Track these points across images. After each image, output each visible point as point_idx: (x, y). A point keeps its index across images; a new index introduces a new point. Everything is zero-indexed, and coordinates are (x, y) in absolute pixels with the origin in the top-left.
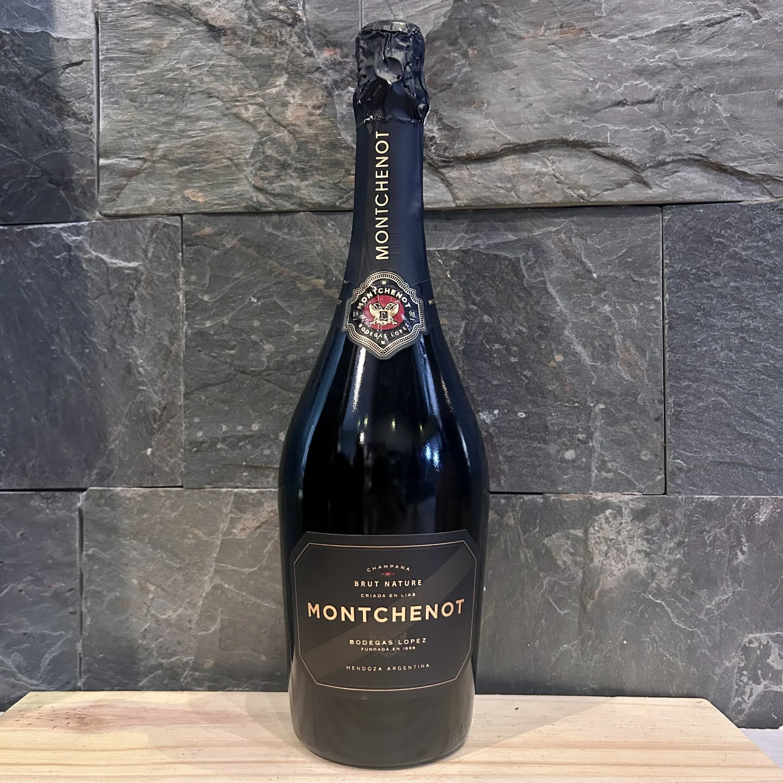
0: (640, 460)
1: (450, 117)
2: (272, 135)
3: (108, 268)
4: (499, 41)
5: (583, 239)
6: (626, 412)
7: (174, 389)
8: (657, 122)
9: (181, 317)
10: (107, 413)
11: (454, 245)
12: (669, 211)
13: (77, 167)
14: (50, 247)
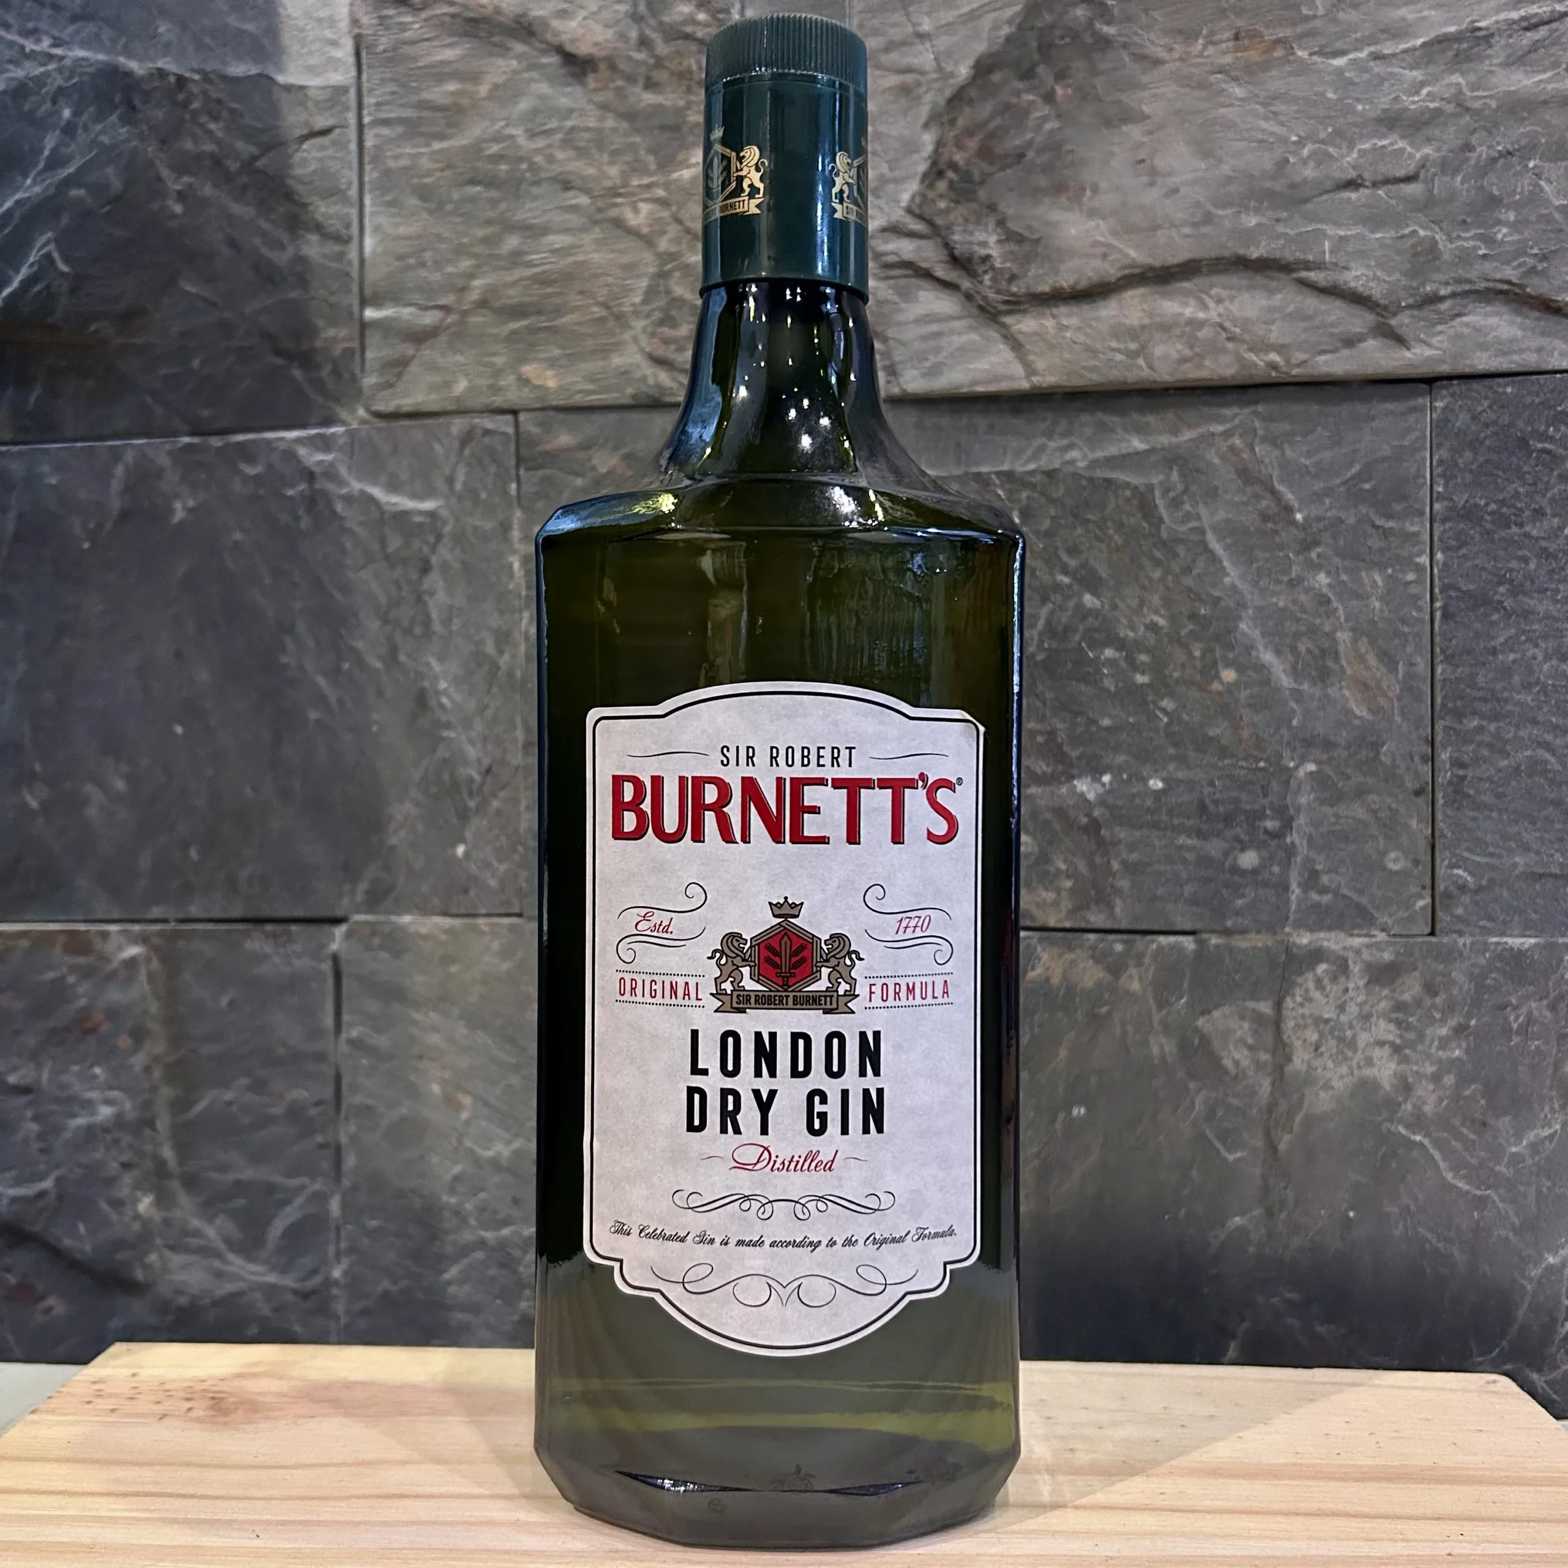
0: (1384, 868)
1: (1020, 218)
2: (682, 260)
3: (383, 513)
4: (1115, 69)
5: (1275, 446)
6: (1357, 779)
7: (505, 736)
8: (1423, 219)
9: (517, 603)
10: (384, 780)
11: (1029, 461)
12: (1444, 392)
13: (323, 324)
14: (276, 474)
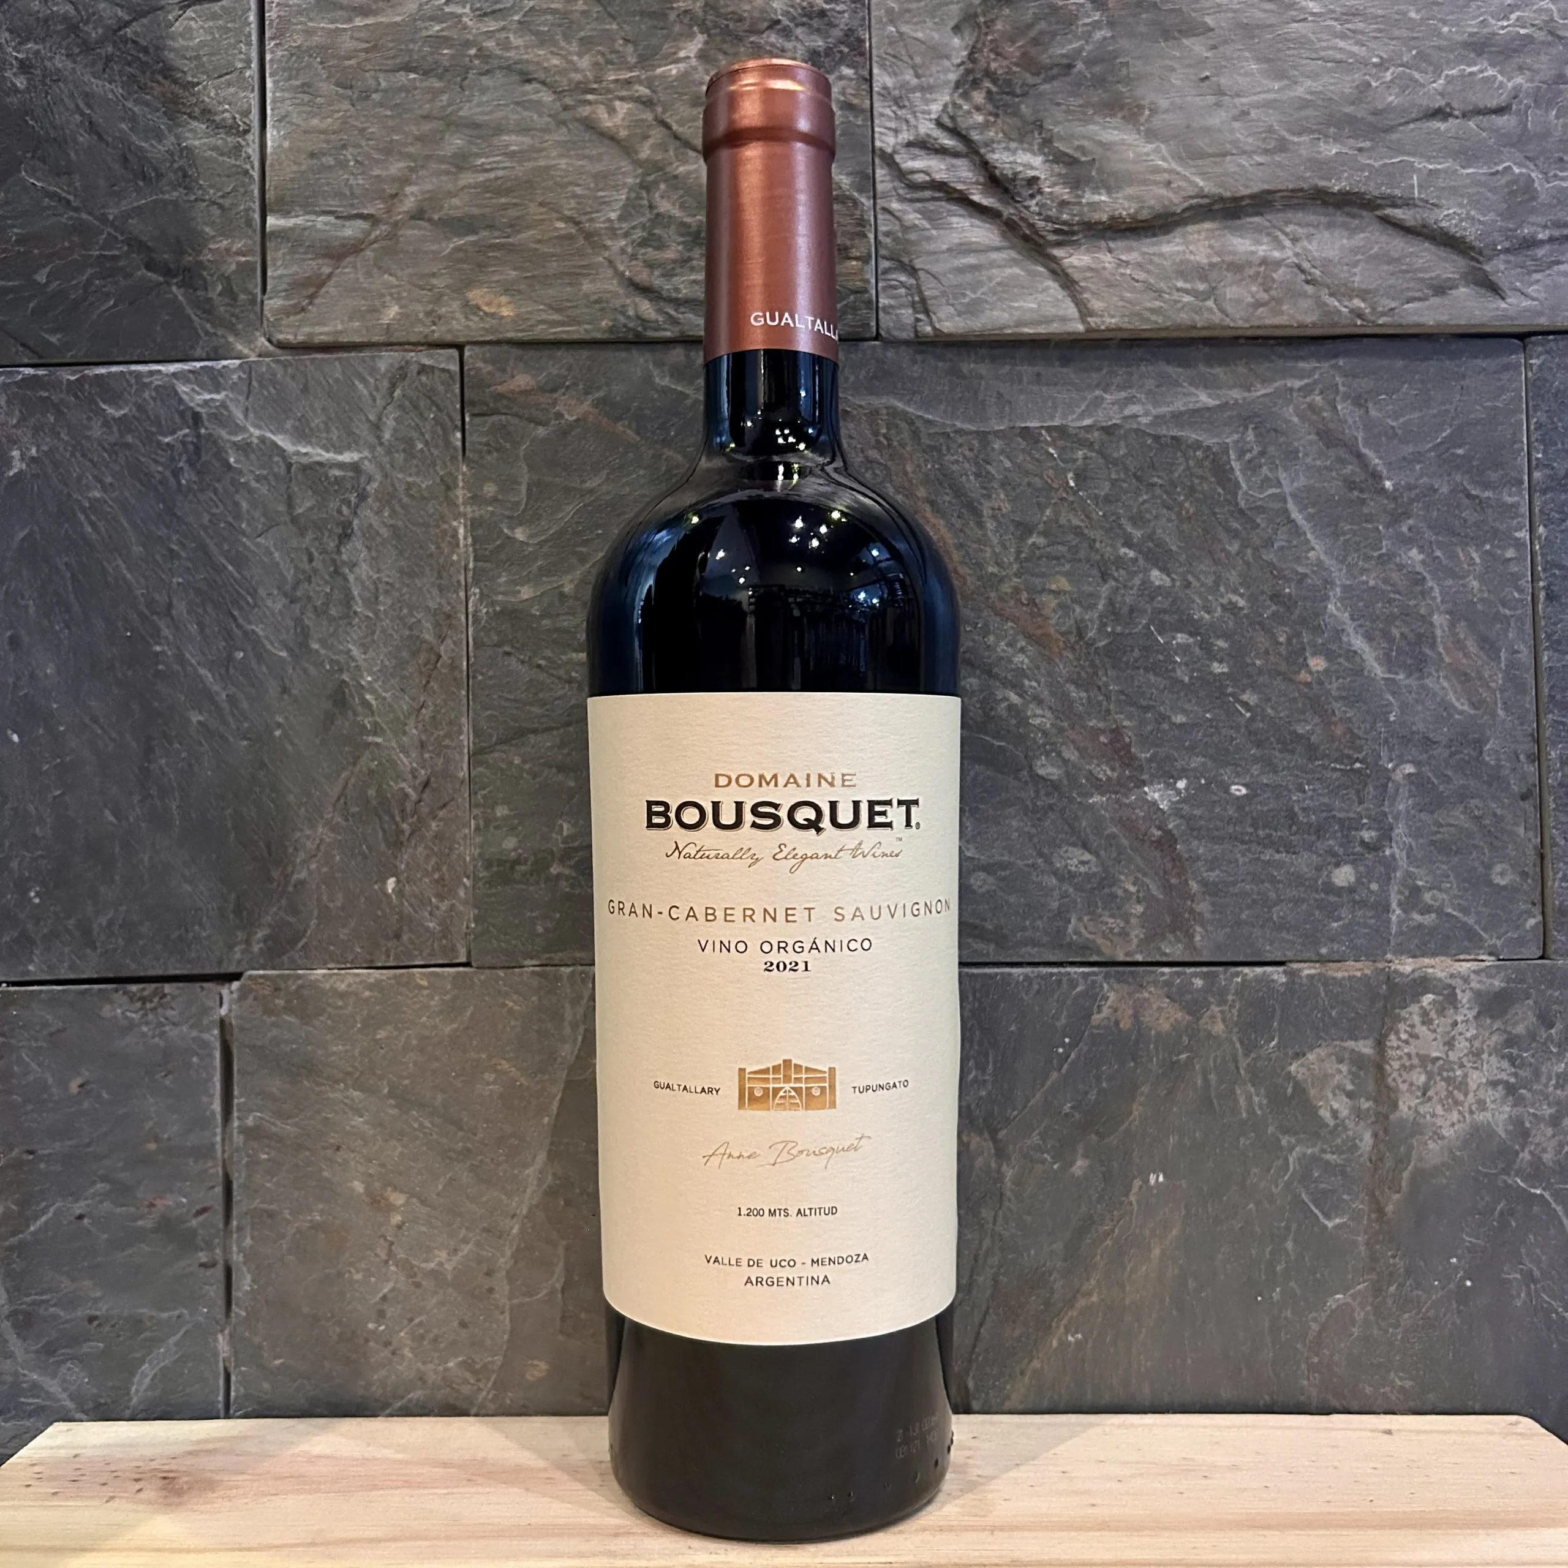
0: (1490, 883)
1: (1068, 138)
2: (668, 169)
3: (289, 466)
5: (1360, 406)
6: (1459, 781)
7: (447, 742)
8: (1518, 154)
9: (462, 578)
10: (291, 798)
11: (1082, 416)
12: (1540, 349)
13: (212, 233)
14: (148, 418)
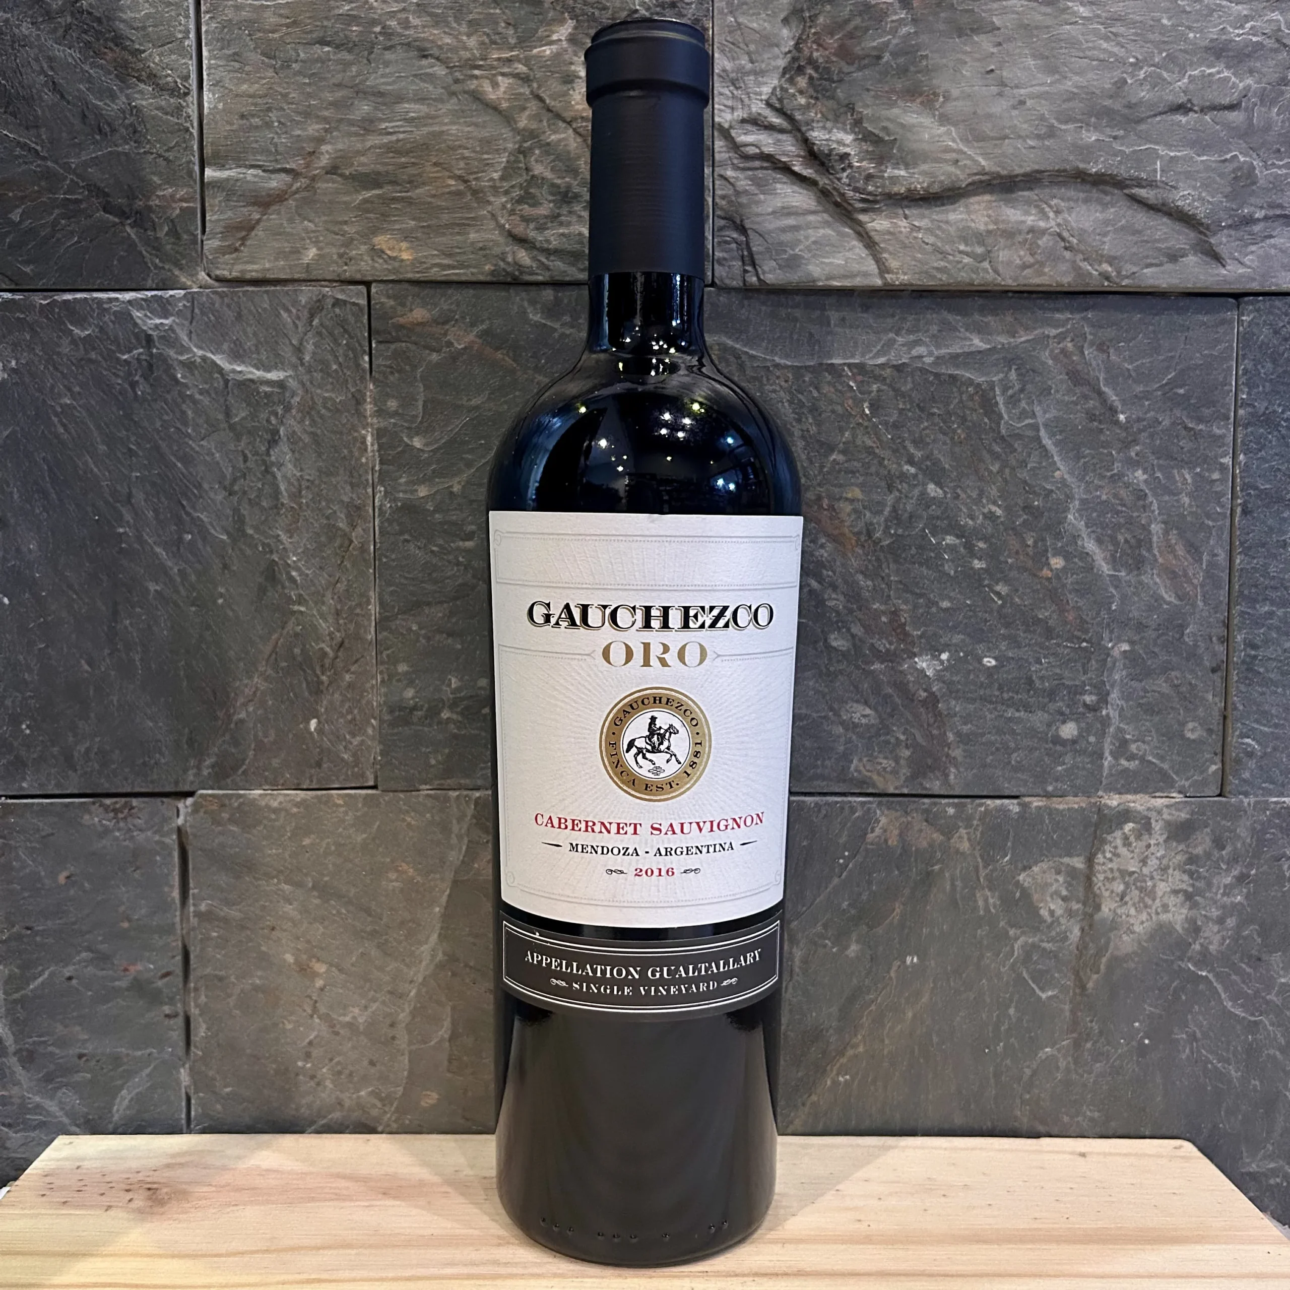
0: (1182, 737)
1: (875, 120)
2: (542, 137)
3: (226, 382)
5: (1103, 351)
6: (1163, 657)
7: (358, 611)
8: (1244, 145)
9: (370, 477)
10: (232, 653)
11: (877, 355)
12: (1251, 308)
13: (159, 182)
14: (109, 338)
